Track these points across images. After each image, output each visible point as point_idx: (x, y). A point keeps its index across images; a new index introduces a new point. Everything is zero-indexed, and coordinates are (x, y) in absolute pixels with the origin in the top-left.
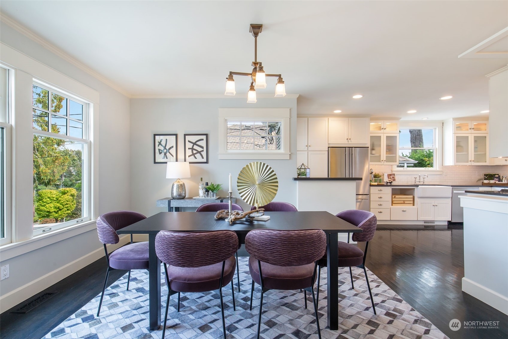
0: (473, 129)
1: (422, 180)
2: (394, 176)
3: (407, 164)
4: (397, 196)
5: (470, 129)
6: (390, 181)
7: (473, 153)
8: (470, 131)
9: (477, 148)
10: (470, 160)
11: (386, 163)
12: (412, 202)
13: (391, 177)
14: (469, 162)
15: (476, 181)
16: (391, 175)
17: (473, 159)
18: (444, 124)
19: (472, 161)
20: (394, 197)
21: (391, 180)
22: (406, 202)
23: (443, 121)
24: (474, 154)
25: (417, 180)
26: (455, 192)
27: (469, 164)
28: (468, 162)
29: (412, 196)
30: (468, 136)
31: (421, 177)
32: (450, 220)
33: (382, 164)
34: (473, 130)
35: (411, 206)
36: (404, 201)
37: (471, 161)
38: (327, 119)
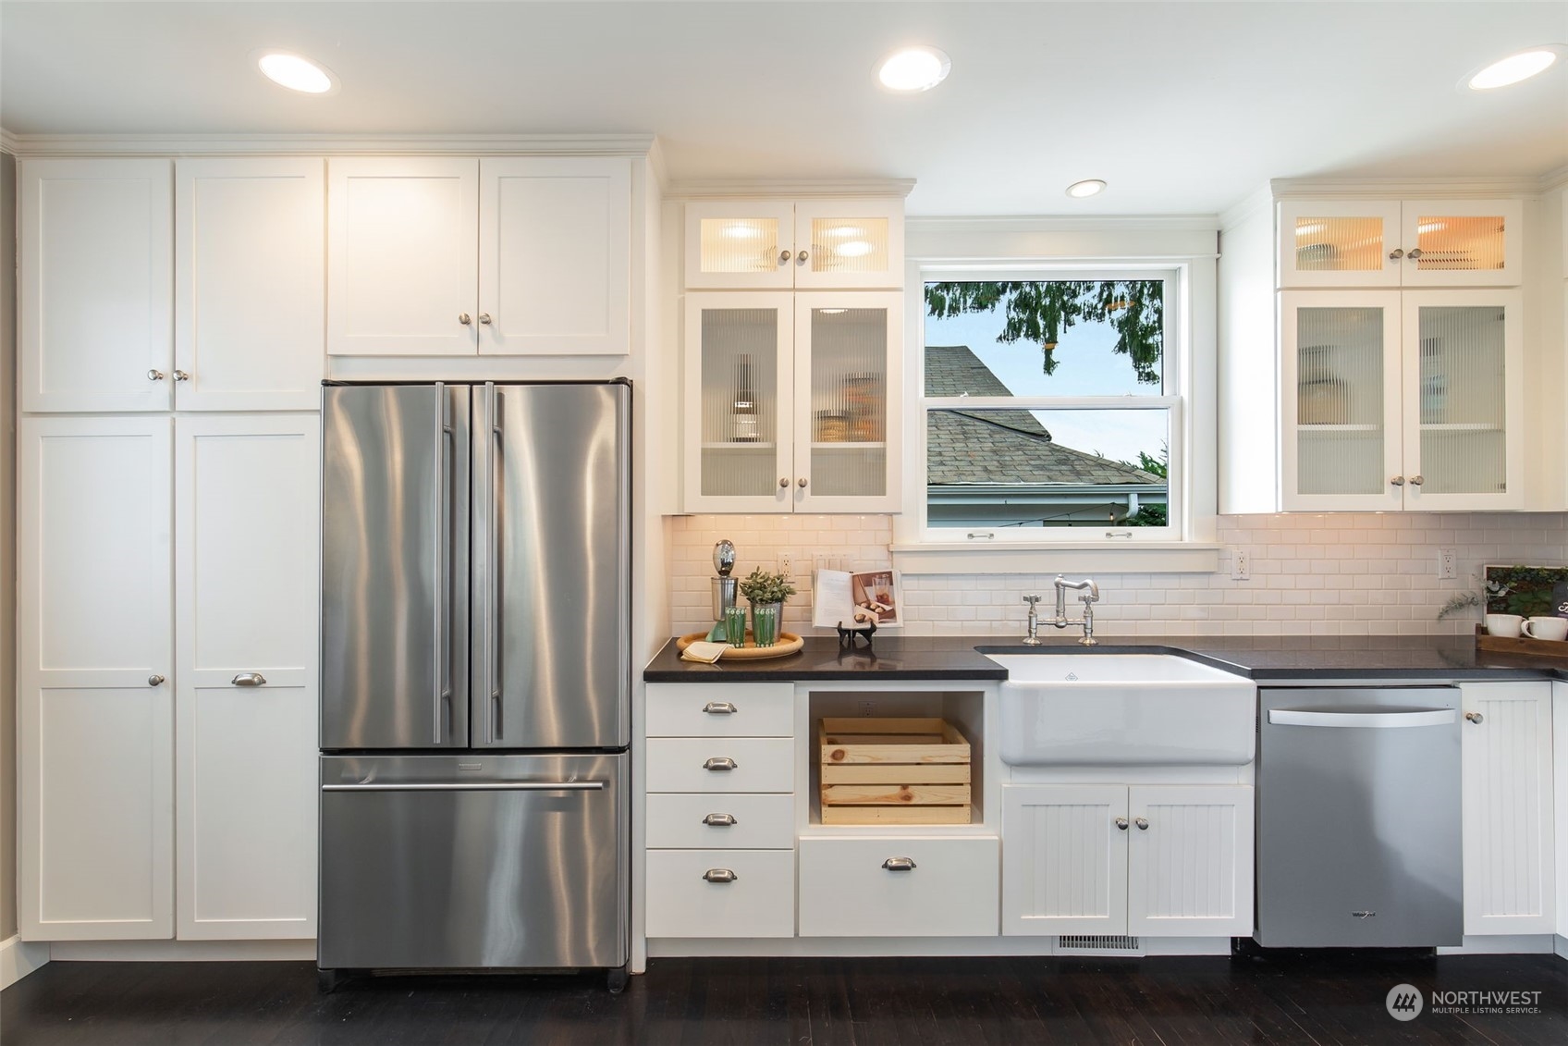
0: (1410, 256)
1: (1075, 609)
2: (885, 589)
3: (1140, 495)
4: (854, 752)
5: (1392, 257)
6: (862, 621)
7: (1414, 426)
8: (1390, 273)
9: (1439, 391)
10: (1392, 471)
11: (810, 501)
12: (964, 795)
13: (872, 592)
14: (1388, 487)
15: (1437, 614)
16: (867, 580)
17: (1413, 471)
18: (1225, 239)
19: (1407, 484)
20: (834, 756)
21: (869, 614)
22: (920, 795)
23: (1216, 215)
24: (1424, 435)
25: (1045, 613)
26: (1278, 716)
27: (1388, 501)
28: (1381, 492)
29: (962, 751)
30: (1381, 310)
31: (1071, 596)
32: (1247, 931)
33: (786, 505)
34: (1414, 264)
35: (955, 831)
36: (905, 786)
37: (1398, 483)
38: (313, 166)
